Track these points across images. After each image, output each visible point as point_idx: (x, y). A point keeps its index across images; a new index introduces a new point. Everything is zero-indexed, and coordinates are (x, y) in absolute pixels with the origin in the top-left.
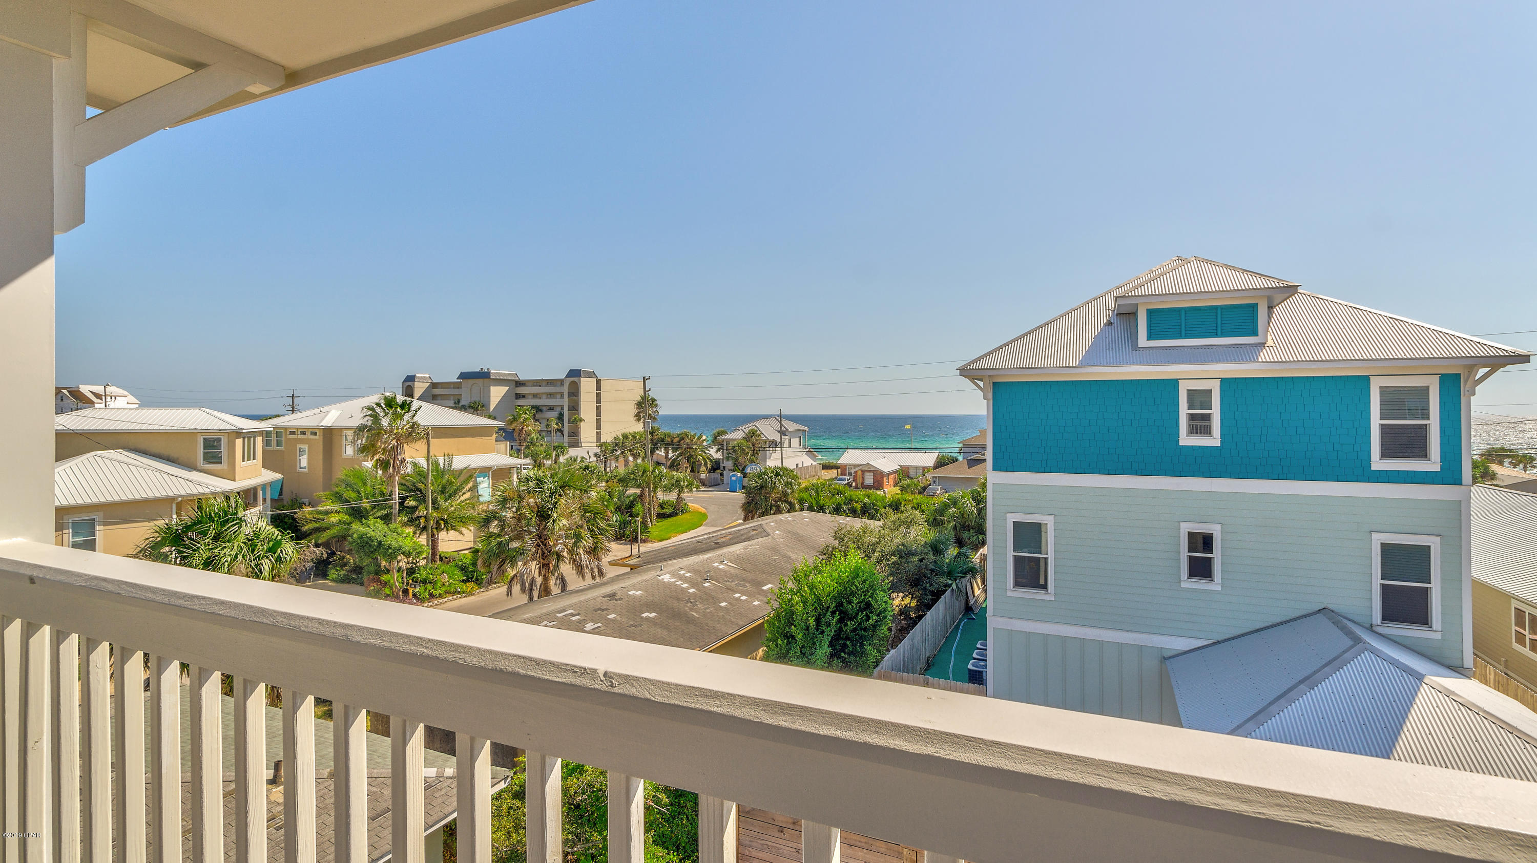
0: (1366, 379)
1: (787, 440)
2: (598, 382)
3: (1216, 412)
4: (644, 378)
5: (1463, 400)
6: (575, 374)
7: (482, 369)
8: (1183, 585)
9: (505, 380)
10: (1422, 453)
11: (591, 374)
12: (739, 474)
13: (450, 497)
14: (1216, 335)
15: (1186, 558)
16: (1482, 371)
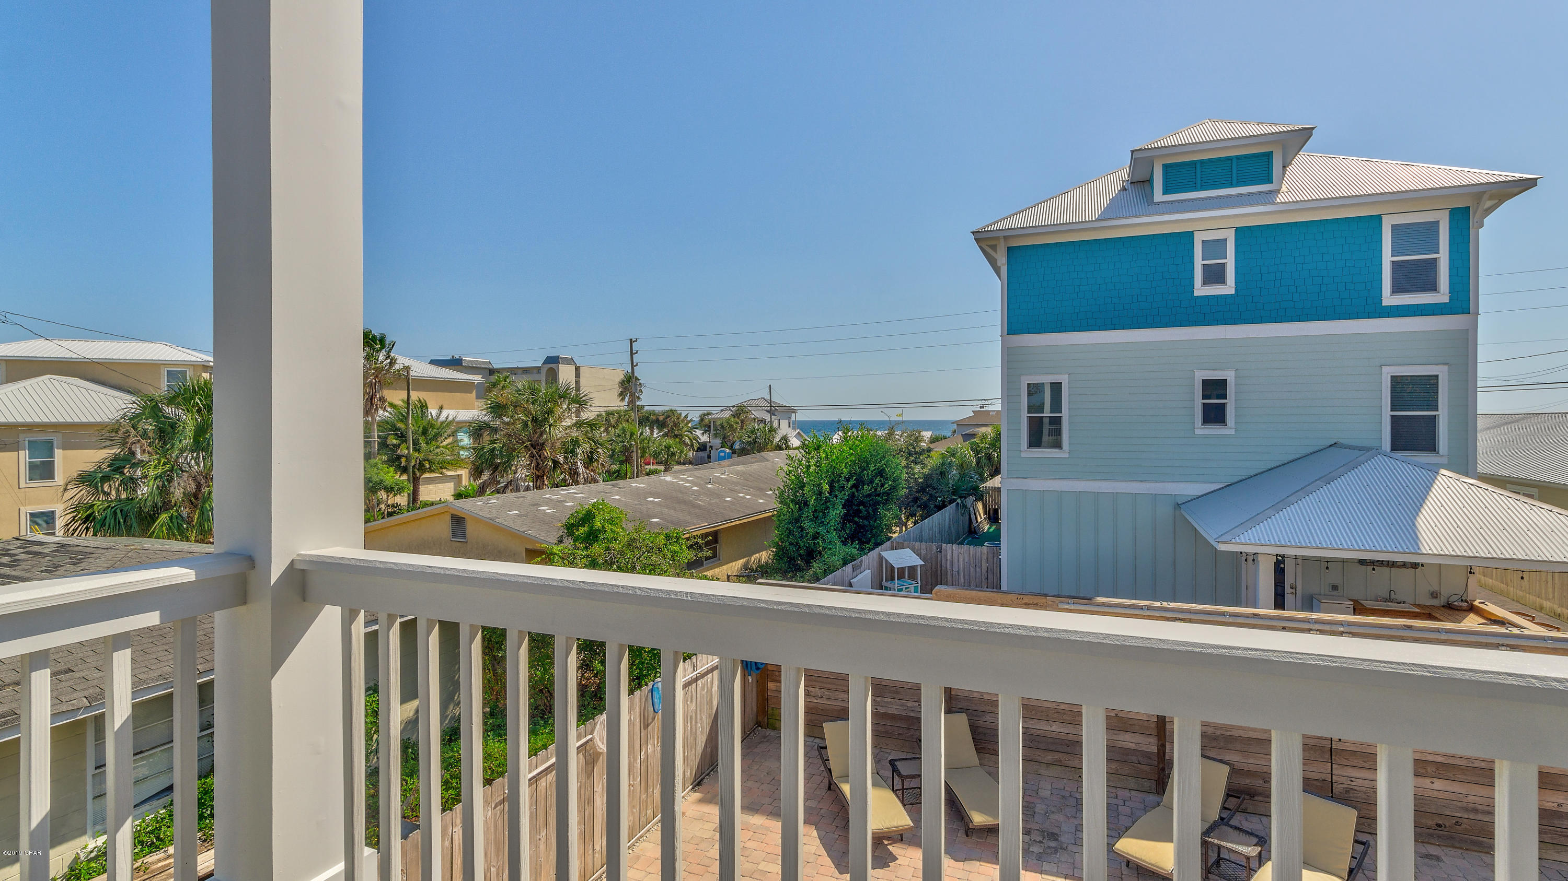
0: (1379, 218)
1: (777, 421)
2: (577, 369)
3: (1230, 261)
4: (631, 340)
5: (1472, 232)
6: (553, 360)
7: (453, 357)
8: (1197, 432)
9: (478, 367)
10: (1432, 287)
11: (570, 361)
12: (728, 450)
13: (431, 440)
14: (1231, 185)
15: (1200, 405)
16: (1490, 204)
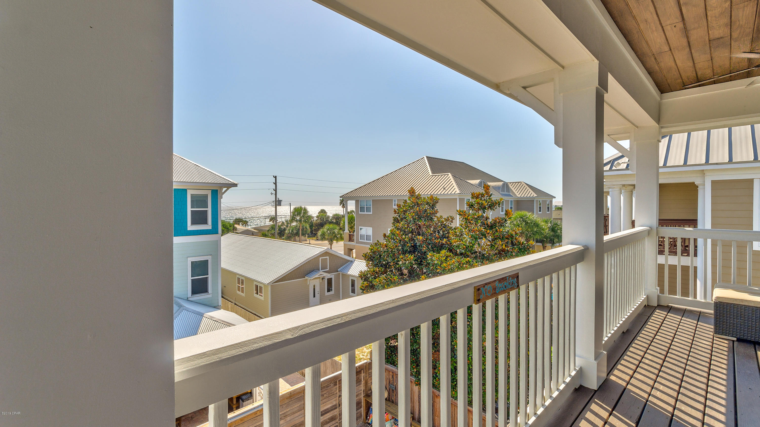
0: (186, 190)
5: (219, 201)
10: (205, 222)
16: (224, 189)
